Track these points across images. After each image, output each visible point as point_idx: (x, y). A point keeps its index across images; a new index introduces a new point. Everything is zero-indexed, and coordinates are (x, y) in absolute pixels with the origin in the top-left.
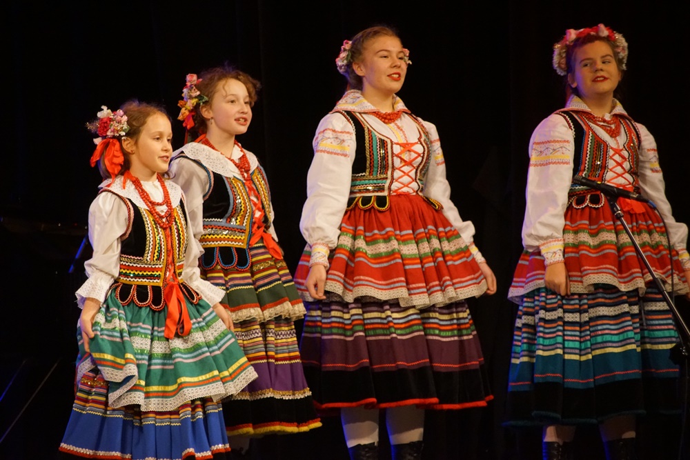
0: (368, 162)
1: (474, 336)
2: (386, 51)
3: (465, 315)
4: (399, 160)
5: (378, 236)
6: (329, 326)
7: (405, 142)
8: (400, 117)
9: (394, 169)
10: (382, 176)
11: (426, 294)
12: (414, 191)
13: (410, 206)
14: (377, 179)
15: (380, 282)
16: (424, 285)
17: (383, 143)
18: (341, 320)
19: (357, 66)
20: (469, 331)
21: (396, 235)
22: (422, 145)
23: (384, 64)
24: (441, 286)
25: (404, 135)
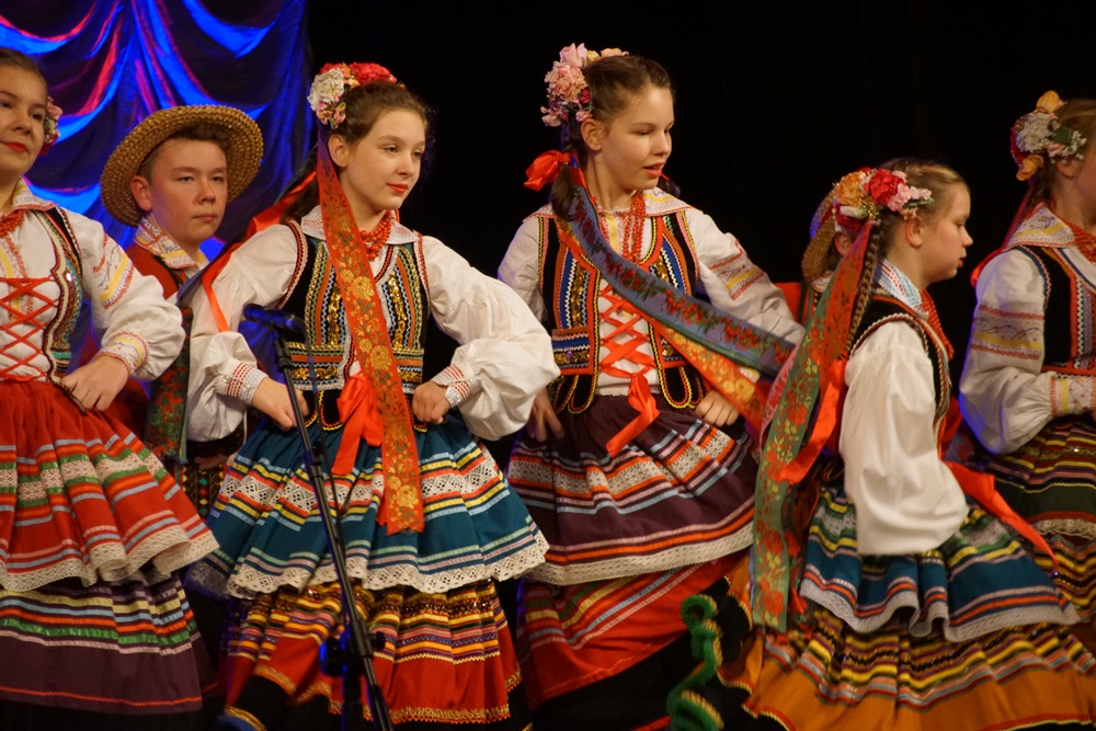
20: (186, 635)
22: (59, 283)
25: (21, 263)
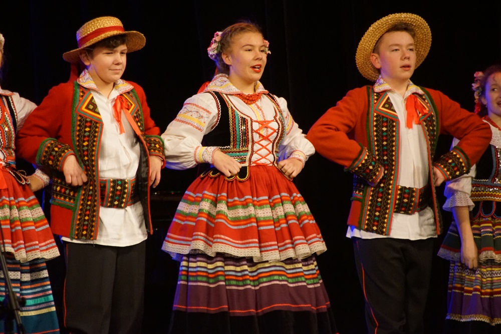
0: (232, 137)
1: (321, 284)
2: (250, 45)
3: (312, 267)
4: (258, 135)
5: (238, 202)
6: (194, 274)
7: (263, 120)
8: (260, 98)
9: (253, 142)
10: (244, 149)
11: (278, 251)
12: (271, 162)
13: (267, 176)
14: (239, 152)
15: (237, 242)
16: (276, 243)
17: (244, 121)
18: (205, 270)
19: (225, 56)
20: (317, 280)
21: (253, 201)
22: (277, 122)
23: (248, 57)
24: (292, 243)
25: (263, 114)
